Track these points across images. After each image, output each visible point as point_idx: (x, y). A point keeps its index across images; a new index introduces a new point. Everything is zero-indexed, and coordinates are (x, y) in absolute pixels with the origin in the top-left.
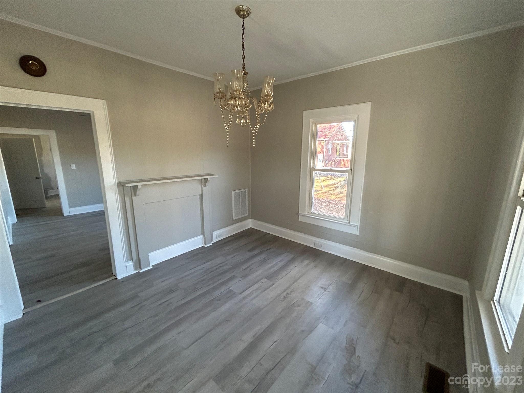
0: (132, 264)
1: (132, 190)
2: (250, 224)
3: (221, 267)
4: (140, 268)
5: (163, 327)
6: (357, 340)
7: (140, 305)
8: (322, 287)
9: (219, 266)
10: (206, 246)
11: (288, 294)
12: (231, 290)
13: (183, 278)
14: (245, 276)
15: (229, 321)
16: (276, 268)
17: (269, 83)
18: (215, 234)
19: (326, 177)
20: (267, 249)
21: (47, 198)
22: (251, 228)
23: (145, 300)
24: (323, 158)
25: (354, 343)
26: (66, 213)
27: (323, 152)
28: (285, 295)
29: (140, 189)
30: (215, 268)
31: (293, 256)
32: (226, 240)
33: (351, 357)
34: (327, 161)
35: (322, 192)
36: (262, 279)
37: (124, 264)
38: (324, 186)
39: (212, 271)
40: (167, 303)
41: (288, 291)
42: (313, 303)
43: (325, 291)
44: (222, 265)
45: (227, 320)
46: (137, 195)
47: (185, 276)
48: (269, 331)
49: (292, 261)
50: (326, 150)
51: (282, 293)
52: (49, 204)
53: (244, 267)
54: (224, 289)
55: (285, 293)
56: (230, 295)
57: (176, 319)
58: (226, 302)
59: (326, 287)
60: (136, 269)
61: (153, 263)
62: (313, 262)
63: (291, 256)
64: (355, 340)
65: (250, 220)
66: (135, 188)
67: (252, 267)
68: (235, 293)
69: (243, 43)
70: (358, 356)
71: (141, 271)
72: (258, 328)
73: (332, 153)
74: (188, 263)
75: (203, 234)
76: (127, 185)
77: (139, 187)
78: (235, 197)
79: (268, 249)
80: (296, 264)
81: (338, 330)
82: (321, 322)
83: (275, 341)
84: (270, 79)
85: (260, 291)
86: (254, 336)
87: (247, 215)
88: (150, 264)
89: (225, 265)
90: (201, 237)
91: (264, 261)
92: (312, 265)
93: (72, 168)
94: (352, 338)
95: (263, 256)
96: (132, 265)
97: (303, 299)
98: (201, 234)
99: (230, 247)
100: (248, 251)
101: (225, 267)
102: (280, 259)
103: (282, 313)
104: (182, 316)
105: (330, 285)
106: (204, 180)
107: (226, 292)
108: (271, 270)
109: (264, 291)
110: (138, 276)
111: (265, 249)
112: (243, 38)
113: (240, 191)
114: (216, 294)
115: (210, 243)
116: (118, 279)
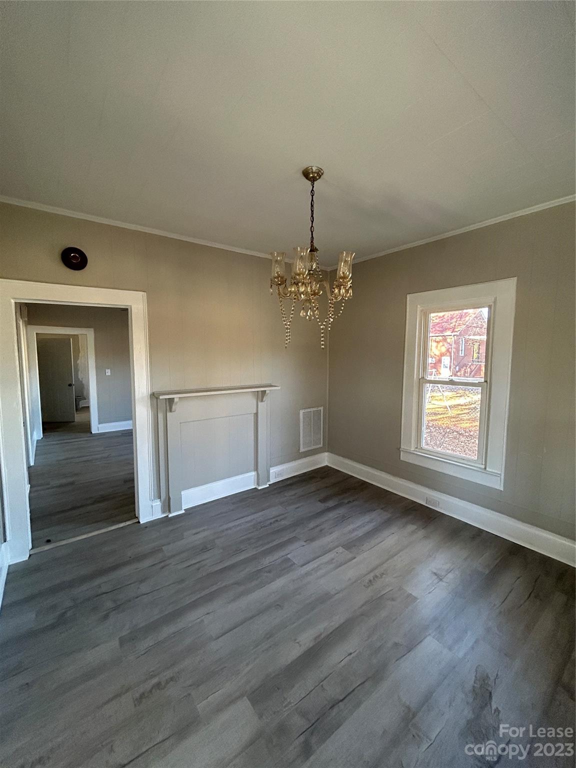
0: (159, 504)
1: (167, 403)
2: (325, 460)
3: (277, 521)
4: (170, 512)
5: (188, 601)
6: (495, 680)
7: (162, 564)
8: (435, 574)
9: (274, 520)
10: (260, 488)
11: (376, 576)
12: (289, 559)
13: (223, 531)
14: (312, 540)
15: (280, 606)
16: (360, 533)
17: (346, 261)
18: (273, 470)
19: (455, 393)
20: (348, 500)
21: (77, 410)
22: (327, 466)
23: (170, 558)
24: (451, 362)
25: (489, 683)
26: (94, 430)
27: (450, 353)
28: (372, 579)
29: (177, 403)
30: (269, 522)
31: (389, 515)
32: (289, 482)
33: (482, 708)
34: (457, 367)
35: (447, 415)
36: (337, 547)
37: (150, 503)
38: (450, 407)
39: (265, 527)
40: (197, 566)
41: (377, 572)
42: (418, 599)
43: (441, 580)
44: (278, 519)
45: (277, 605)
46: (173, 410)
47: (227, 530)
48: (340, 633)
49: (387, 523)
50: (455, 350)
51: (366, 574)
52: (78, 418)
53: (312, 525)
54: (277, 556)
55: (372, 574)
56: (287, 566)
57: (207, 592)
58: (279, 576)
59: (443, 573)
60: (163, 512)
61: (186, 506)
62: (423, 529)
63: (386, 515)
64: (492, 678)
65: (326, 454)
66: (171, 401)
67: (322, 527)
68: (294, 564)
69: (312, 211)
70: (497, 710)
71: (170, 516)
72: (324, 626)
73: (465, 355)
74: (233, 510)
75: (256, 469)
76: (161, 397)
77: (176, 400)
78: (304, 418)
79: (350, 502)
80: (394, 529)
81: (461, 654)
82: (430, 635)
83: (349, 652)
84: (346, 256)
85: (332, 566)
86: (316, 639)
87: (321, 445)
88: (183, 507)
89: (282, 519)
90: (254, 473)
91: (343, 519)
92: (421, 533)
93: (107, 374)
94: (487, 674)
95: (341, 511)
96: (160, 506)
97: (400, 589)
98: (253, 468)
99: (293, 492)
100: (319, 501)
101: (283, 523)
102: (367, 518)
103: (364, 608)
104: (215, 588)
105: (449, 571)
106: (260, 392)
107: (279, 561)
108: (353, 535)
109: (340, 566)
110: (166, 521)
111: (346, 501)
112: (312, 206)
113: (312, 410)
114: (267, 561)
115: (266, 484)
116: (141, 523)
